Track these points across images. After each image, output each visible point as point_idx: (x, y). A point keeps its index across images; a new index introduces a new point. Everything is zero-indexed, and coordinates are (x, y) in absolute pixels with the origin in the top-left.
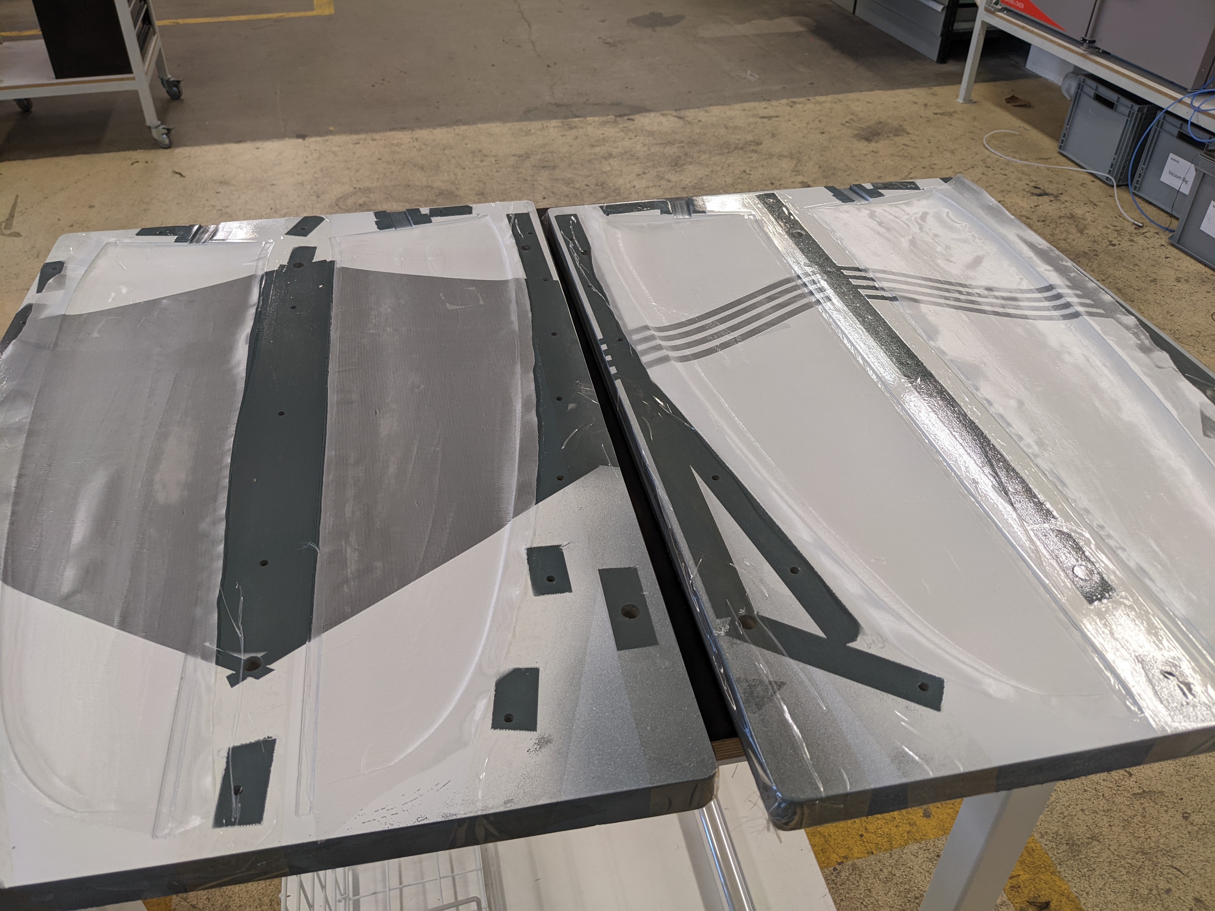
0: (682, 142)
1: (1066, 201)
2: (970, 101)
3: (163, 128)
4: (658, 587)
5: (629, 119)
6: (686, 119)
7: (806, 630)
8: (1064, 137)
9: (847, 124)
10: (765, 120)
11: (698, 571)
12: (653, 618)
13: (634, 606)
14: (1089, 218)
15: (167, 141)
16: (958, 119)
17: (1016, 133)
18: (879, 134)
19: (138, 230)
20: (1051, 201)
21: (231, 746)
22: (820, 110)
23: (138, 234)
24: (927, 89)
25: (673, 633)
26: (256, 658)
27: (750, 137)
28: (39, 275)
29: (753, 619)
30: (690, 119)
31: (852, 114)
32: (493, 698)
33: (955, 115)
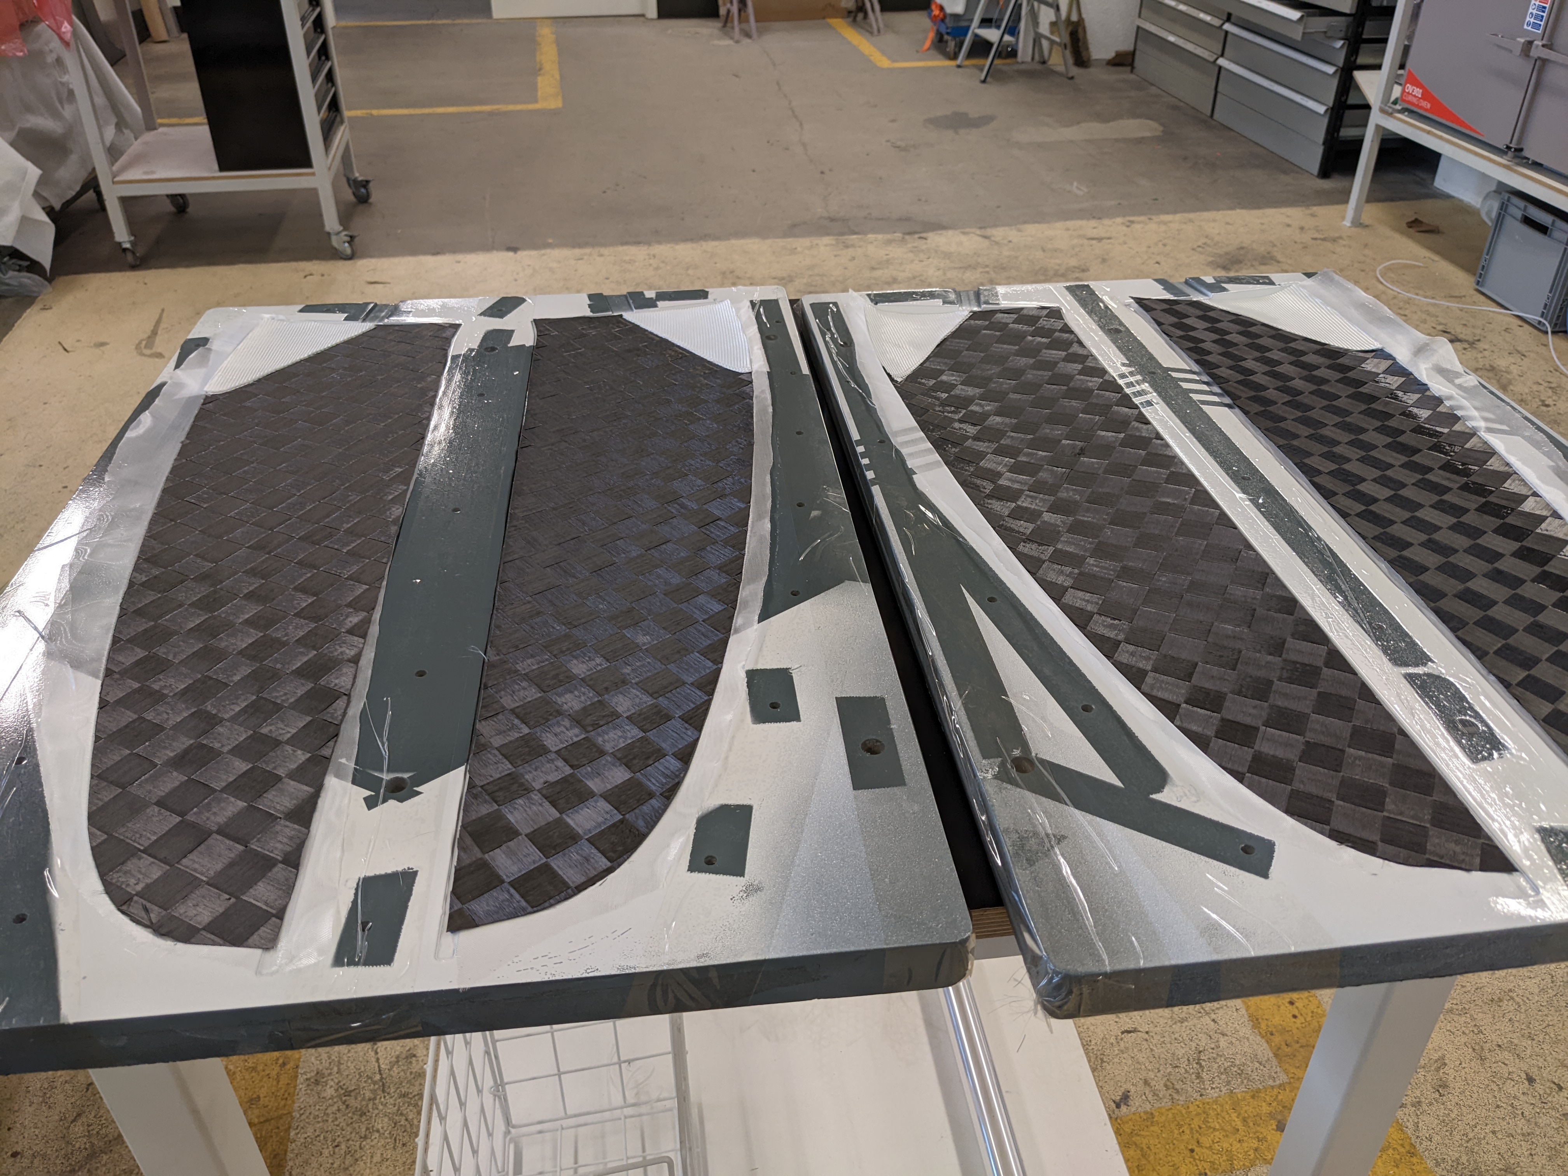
0: (987, 266)
1: (1485, 350)
2: (1361, 224)
3: (346, 235)
4: (910, 720)
5: (920, 238)
6: (993, 238)
7: (1097, 776)
8: (1482, 270)
9: (1200, 249)
10: (1094, 242)
11: (963, 704)
12: (901, 755)
13: (877, 741)
14: (1515, 371)
15: (349, 251)
16: (1344, 246)
17: (1421, 264)
18: (1241, 262)
19: (301, 307)
20: (1465, 349)
21: (362, 876)
22: (1165, 232)
23: (301, 311)
24: (1304, 209)
25: (926, 774)
26: (402, 779)
27: (1073, 262)
28: (179, 351)
29: (1031, 761)
30: (997, 239)
31: (1207, 237)
32: (692, 837)
33: (1341, 241)
